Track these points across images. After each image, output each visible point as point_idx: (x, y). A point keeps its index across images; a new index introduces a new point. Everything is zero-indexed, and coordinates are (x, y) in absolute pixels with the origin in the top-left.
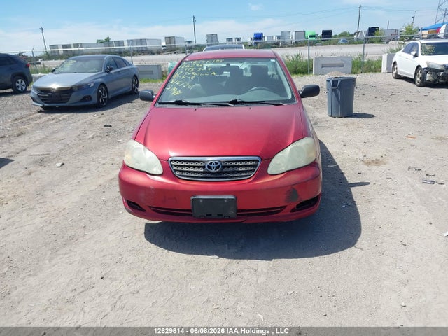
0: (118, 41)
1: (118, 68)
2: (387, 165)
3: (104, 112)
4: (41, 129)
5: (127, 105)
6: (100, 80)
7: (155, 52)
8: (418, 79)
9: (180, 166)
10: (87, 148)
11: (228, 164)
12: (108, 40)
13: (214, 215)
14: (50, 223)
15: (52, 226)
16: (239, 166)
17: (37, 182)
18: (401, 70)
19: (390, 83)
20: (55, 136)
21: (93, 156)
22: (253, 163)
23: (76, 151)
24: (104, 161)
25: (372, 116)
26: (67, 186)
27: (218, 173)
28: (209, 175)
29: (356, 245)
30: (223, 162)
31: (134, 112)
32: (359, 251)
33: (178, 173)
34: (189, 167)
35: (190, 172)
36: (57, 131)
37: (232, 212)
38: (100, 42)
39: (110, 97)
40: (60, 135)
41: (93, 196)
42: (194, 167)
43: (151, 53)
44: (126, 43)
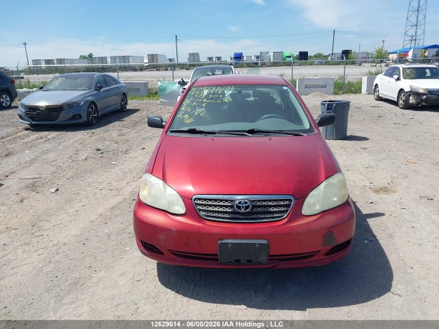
0: (102, 58)
1: (107, 86)
2: (397, 194)
3: (94, 130)
4: (30, 149)
5: (117, 123)
6: (90, 98)
7: (137, 69)
8: (401, 102)
9: (205, 205)
10: (81, 171)
11: (258, 204)
12: (91, 56)
13: (244, 261)
14: (50, 262)
15: (52, 266)
16: (270, 206)
17: (31, 211)
18: (383, 92)
19: (373, 105)
20: (45, 156)
21: (89, 180)
22: (286, 203)
23: (70, 174)
24: (101, 187)
25: (366, 139)
26: (64, 215)
27: (248, 213)
28: (238, 216)
29: (392, 290)
30: (254, 201)
31: (125, 130)
32: (397, 297)
33: (203, 213)
34: (216, 206)
35: (216, 212)
36: (47, 151)
37: (263, 258)
38: (83, 57)
39: (100, 115)
40: (51, 156)
41: (94, 228)
42: (221, 206)
43: (134, 69)
44: (109, 60)
